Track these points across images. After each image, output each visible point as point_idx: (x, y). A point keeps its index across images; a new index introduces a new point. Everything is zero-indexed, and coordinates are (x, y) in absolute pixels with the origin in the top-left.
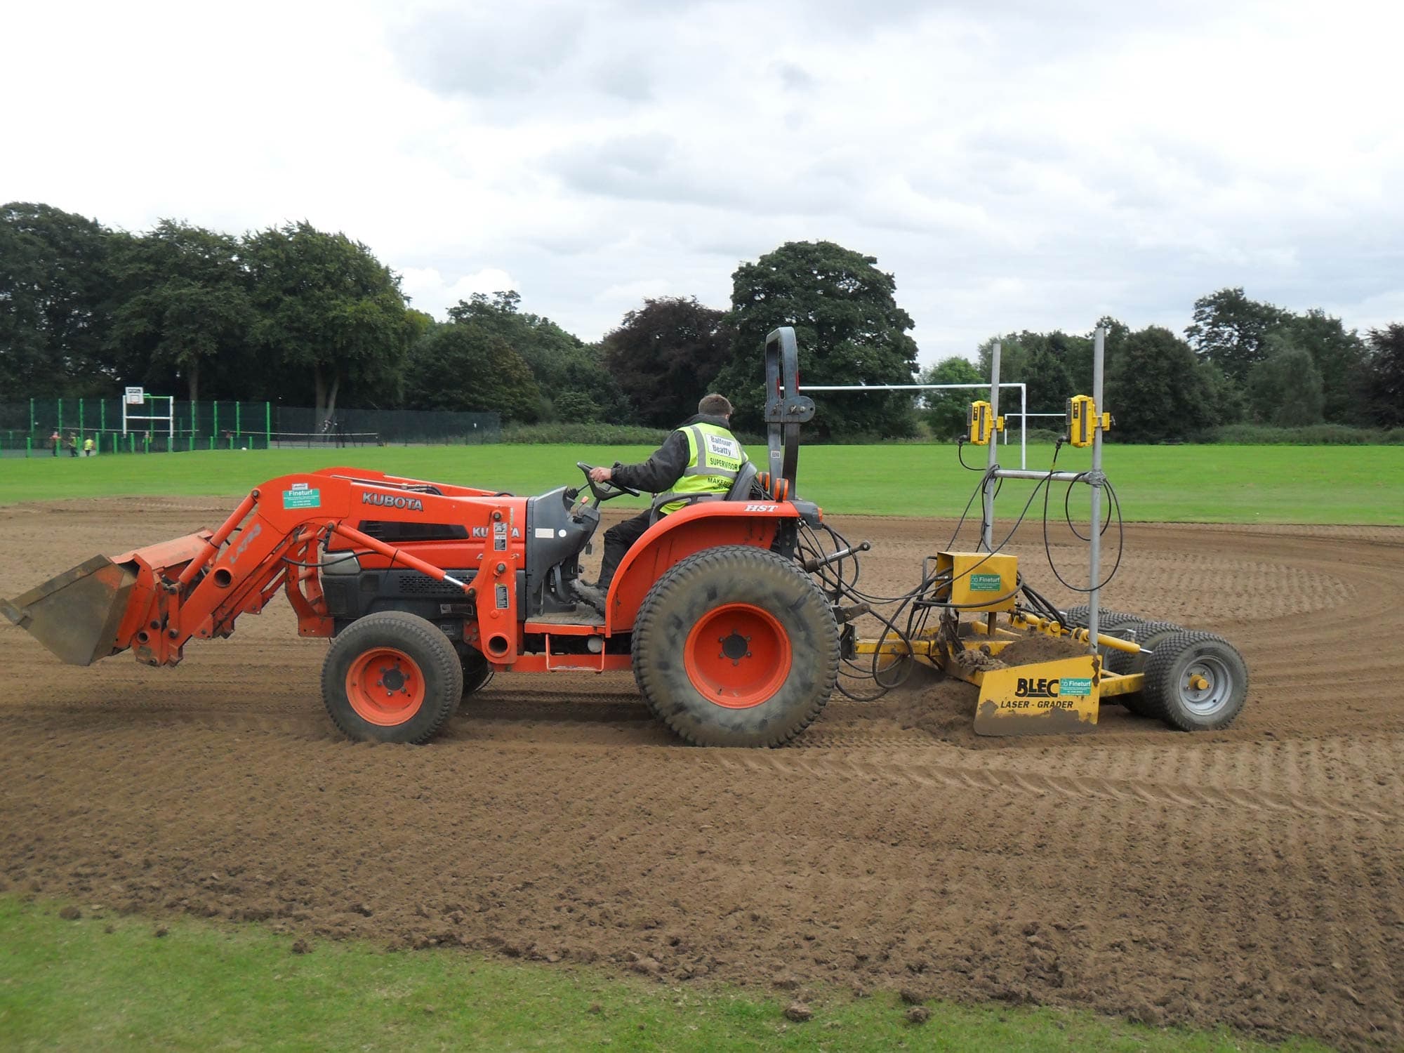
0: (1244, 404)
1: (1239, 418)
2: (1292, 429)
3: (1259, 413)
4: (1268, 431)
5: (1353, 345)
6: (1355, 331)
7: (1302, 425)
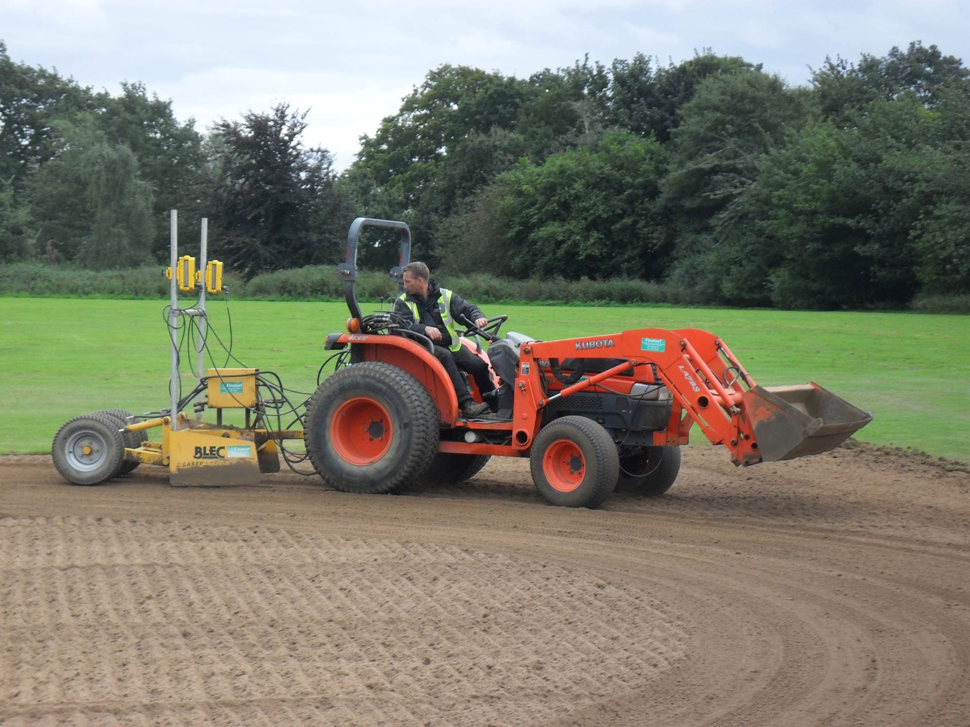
0: (30, 232)
1: (22, 254)
2: (109, 273)
3: (55, 246)
4: (69, 274)
5: (190, 143)
6: (191, 123)
7: (123, 266)
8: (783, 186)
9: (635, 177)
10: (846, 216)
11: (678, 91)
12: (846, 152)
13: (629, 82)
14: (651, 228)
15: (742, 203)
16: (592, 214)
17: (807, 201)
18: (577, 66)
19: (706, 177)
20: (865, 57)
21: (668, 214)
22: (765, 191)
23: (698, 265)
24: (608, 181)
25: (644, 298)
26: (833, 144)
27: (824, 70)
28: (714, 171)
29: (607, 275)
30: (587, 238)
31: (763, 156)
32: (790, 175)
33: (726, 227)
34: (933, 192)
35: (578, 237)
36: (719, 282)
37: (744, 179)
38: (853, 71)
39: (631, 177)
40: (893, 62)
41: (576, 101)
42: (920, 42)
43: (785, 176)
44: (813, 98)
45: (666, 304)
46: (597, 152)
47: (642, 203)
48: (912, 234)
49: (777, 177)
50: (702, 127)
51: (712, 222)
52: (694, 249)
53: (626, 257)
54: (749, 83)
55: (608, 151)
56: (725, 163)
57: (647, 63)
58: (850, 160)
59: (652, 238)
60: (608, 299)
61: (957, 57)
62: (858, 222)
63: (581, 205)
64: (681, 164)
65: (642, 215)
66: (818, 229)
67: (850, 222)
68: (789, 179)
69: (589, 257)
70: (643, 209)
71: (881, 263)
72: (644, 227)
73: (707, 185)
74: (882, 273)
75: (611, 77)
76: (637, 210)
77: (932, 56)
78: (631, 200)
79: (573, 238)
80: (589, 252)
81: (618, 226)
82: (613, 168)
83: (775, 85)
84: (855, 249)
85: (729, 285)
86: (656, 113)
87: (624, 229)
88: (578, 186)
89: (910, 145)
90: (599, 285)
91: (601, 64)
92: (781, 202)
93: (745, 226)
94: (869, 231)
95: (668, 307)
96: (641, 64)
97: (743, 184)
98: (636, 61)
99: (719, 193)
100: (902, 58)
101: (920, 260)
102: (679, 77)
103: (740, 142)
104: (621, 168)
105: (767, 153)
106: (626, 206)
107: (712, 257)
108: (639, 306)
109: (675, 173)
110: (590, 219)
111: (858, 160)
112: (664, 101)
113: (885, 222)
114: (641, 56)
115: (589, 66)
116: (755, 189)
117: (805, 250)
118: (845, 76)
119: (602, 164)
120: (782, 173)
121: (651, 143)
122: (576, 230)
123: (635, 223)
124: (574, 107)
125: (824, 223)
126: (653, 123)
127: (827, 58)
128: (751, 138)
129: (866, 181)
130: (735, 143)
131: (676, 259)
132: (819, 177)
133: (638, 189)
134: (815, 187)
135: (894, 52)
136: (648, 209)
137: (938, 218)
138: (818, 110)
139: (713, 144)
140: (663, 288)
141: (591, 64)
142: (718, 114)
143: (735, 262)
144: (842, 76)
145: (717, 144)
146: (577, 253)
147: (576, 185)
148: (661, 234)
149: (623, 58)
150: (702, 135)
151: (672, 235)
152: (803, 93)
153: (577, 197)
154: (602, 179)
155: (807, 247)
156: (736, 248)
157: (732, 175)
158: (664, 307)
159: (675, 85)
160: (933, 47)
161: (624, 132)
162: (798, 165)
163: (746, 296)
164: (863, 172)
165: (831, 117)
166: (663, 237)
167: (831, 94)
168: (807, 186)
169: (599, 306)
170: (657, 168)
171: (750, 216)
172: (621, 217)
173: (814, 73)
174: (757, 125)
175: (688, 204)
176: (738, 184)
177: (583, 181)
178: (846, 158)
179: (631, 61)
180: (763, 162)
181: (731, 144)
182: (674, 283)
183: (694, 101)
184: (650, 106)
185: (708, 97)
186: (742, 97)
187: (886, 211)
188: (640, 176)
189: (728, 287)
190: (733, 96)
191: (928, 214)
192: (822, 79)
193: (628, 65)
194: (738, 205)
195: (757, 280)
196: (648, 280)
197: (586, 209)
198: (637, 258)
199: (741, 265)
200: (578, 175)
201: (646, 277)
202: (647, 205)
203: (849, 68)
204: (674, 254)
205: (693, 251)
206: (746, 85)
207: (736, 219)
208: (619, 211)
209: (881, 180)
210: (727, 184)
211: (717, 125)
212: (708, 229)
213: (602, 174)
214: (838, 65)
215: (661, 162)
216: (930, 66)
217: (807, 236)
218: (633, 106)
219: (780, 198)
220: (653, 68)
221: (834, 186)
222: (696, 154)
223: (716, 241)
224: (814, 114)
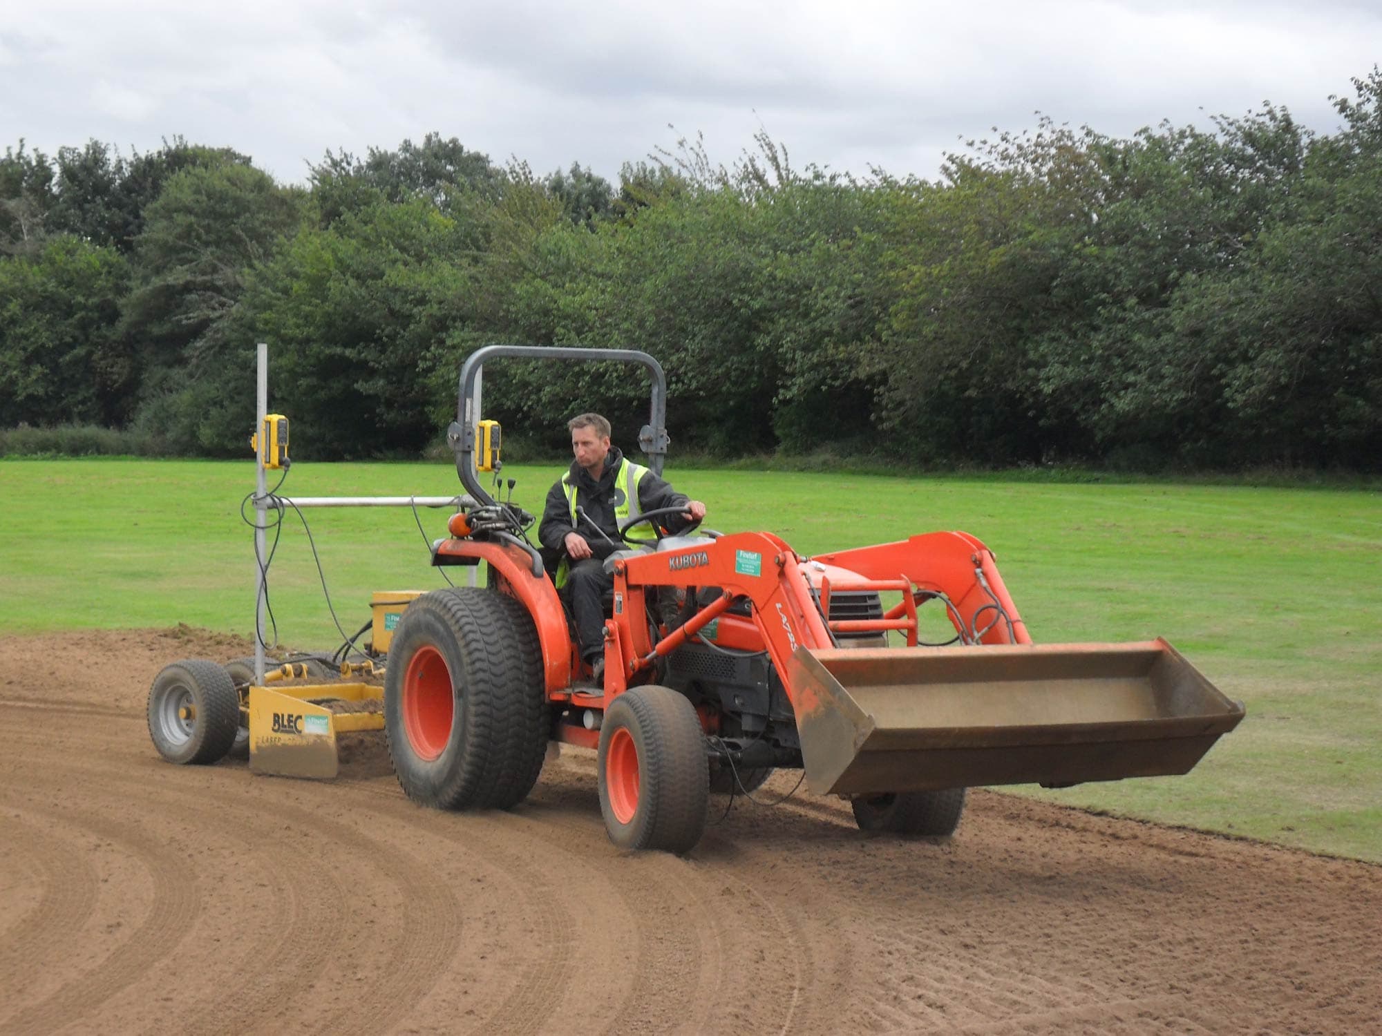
8: (269, 307)
9: (88, 296)
10: (345, 346)
11: (145, 189)
12: (343, 267)
13: (82, 175)
14: (110, 361)
15: (223, 330)
16: (33, 343)
17: (298, 326)
18: (9, 155)
19: (177, 296)
20: (372, 151)
21: (131, 345)
22: (250, 314)
23: (170, 406)
24: (53, 301)
25: (102, 450)
26: (327, 256)
27: (325, 166)
28: (188, 288)
29: (53, 422)
30: (27, 374)
31: (246, 270)
32: (279, 294)
33: (203, 358)
34: (446, 317)
35: (15, 373)
36: (195, 428)
37: (223, 299)
38: (360, 167)
39: (84, 296)
40: (406, 158)
41: (9, 198)
42: (437, 134)
43: (274, 295)
44: (311, 200)
45: (129, 456)
46: (38, 264)
47: (98, 328)
48: (421, 366)
49: (264, 297)
50: (171, 234)
51: (186, 352)
52: (164, 387)
53: (80, 397)
54: (229, 180)
55: (52, 262)
56: (200, 279)
57: (104, 152)
58: (348, 275)
59: (112, 373)
60: (54, 451)
61: (483, 154)
62: (359, 353)
63: (19, 331)
64: (146, 280)
65: (96, 344)
66: (312, 361)
67: (348, 352)
68: (279, 299)
69: (31, 397)
70: (99, 337)
71: (389, 404)
72: (101, 359)
73: (178, 306)
74: (390, 416)
75: (56, 169)
76: (91, 337)
77: (452, 151)
78: (84, 325)
79: (8, 374)
80: (30, 391)
81: (67, 358)
82: (60, 283)
83: (262, 183)
84: (355, 386)
85: (208, 431)
86: (117, 216)
87: (76, 362)
88: (14, 307)
89: (420, 258)
90: (43, 433)
91: (41, 152)
92: (267, 328)
93: (227, 357)
94: (371, 364)
95: (132, 460)
96: (96, 155)
97: (222, 305)
98: (88, 149)
99: (195, 316)
100: (417, 154)
101: (433, 399)
102: (145, 170)
103: (219, 252)
104: (69, 284)
105: (251, 266)
106: (77, 333)
107: (186, 396)
108: (96, 459)
109: (139, 291)
110: (30, 349)
111: (358, 277)
112: (125, 200)
113: (392, 352)
114: (96, 143)
115: (25, 155)
116: (238, 311)
117: (298, 387)
118: (352, 173)
119: (45, 279)
120: (269, 290)
121: (112, 254)
122: (13, 364)
123: (90, 354)
124: (7, 206)
125: (319, 354)
126: (112, 228)
127: (328, 152)
128: (233, 248)
129: (368, 302)
130: (212, 253)
131: (143, 399)
132: (312, 296)
133: (91, 310)
134: (308, 308)
135: (407, 146)
136: (105, 337)
137: (454, 347)
138: (316, 216)
139: (185, 255)
140: (126, 436)
141: (29, 152)
142: (192, 219)
143: (215, 404)
144: (348, 174)
145: (190, 255)
146: (15, 393)
147: (11, 306)
148: (123, 367)
149: (72, 146)
150: (171, 244)
151: (138, 369)
152: (298, 194)
153: (13, 321)
154: (46, 298)
155: (299, 383)
156: (217, 385)
157: (209, 293)
158: (126, 460)
159: (140, 180)
160: (454, 141)
161: (74, 239)
162: (287, 281)
163: (231, 446)
164: (363, 291)
165: (333, 224)
166: (126, 371)
167: (332, 196)
168: (298, 308)
169: (44, 459)
170: (116, 285)
171: (232, 345)
172: (72, 346)
173: (313, 169)
174: (239, 232)
175: (156, 330)
176: (217, 305)
177: (20, 301)
178: (343, 273)
179: (83, 150)
180: (246, 277)
181: (207, 255)
182: (139, 431)
183: (161, 201)
184: (108, 206)
185: (178, 196)
186: (223, 199)
187: (393, 338)
188: (96, 295)
189: (206, 434)
190: (209, 197)
191: (441, 342)
192: (323, 176)
193: (79, 155)
194: (217, 331)
195: (244, 424)
196: (107, 426)
197: (26, 337)
198: (94, 399)
199: (222, 407)
200: (14, 293)
201: (106, 424)
202: (104, 331)
203: (355, 163)
204: (140, 393)
205: (162, 389)
206: (225, 182)
207: (217, 349)
208: (68, 339)
209: (385, 301)
210: (203, 305)
211: (188, 232)
212: (182, 362)
213: (45, 291)
214: (342, 161)
215: (122, 278)
216: (451, 164)
217: (298, 370)
218: (87, 206)
219: (266, 322)
220: (112, 157)
221: (329, 307)
222: (164, 268)
223: (191, 376)
224: (310, 219)
